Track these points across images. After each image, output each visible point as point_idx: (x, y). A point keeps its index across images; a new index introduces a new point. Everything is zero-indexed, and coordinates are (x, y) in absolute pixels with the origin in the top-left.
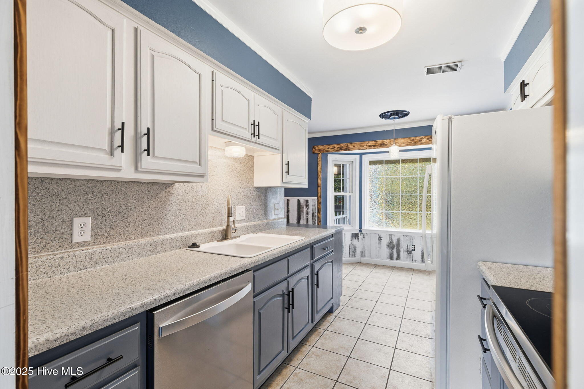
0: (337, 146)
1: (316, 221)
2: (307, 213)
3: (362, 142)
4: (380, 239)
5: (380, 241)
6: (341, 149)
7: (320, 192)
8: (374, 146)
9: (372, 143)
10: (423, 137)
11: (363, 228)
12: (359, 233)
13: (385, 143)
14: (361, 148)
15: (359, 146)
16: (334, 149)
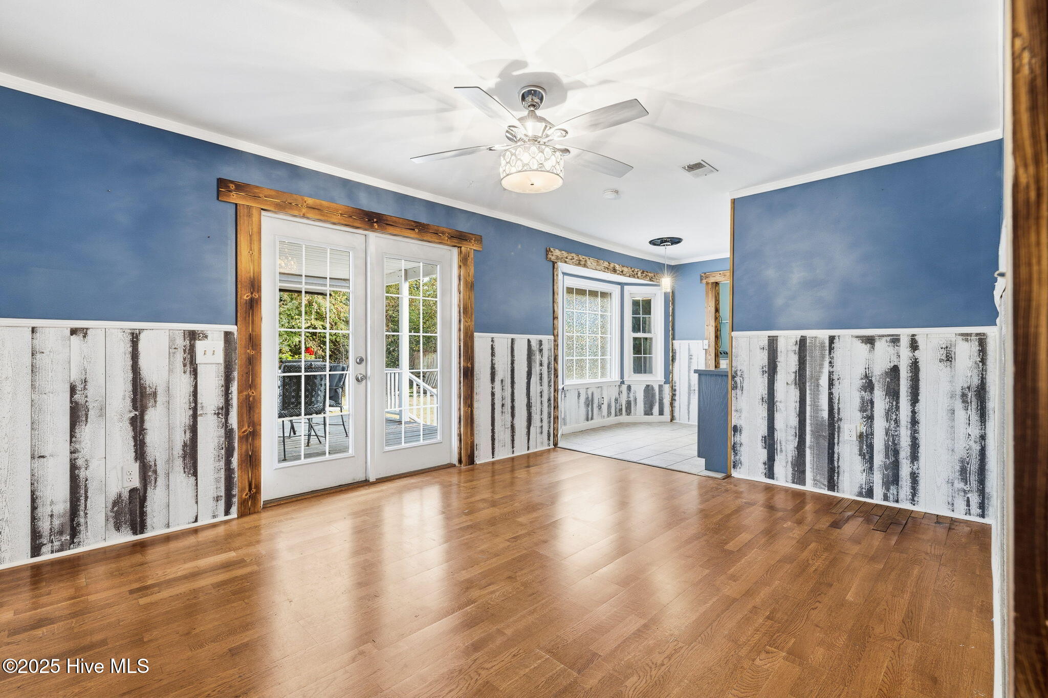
4: (579, 395)
5: (579, 398)
15: (595, 264)
16: (573, 260)
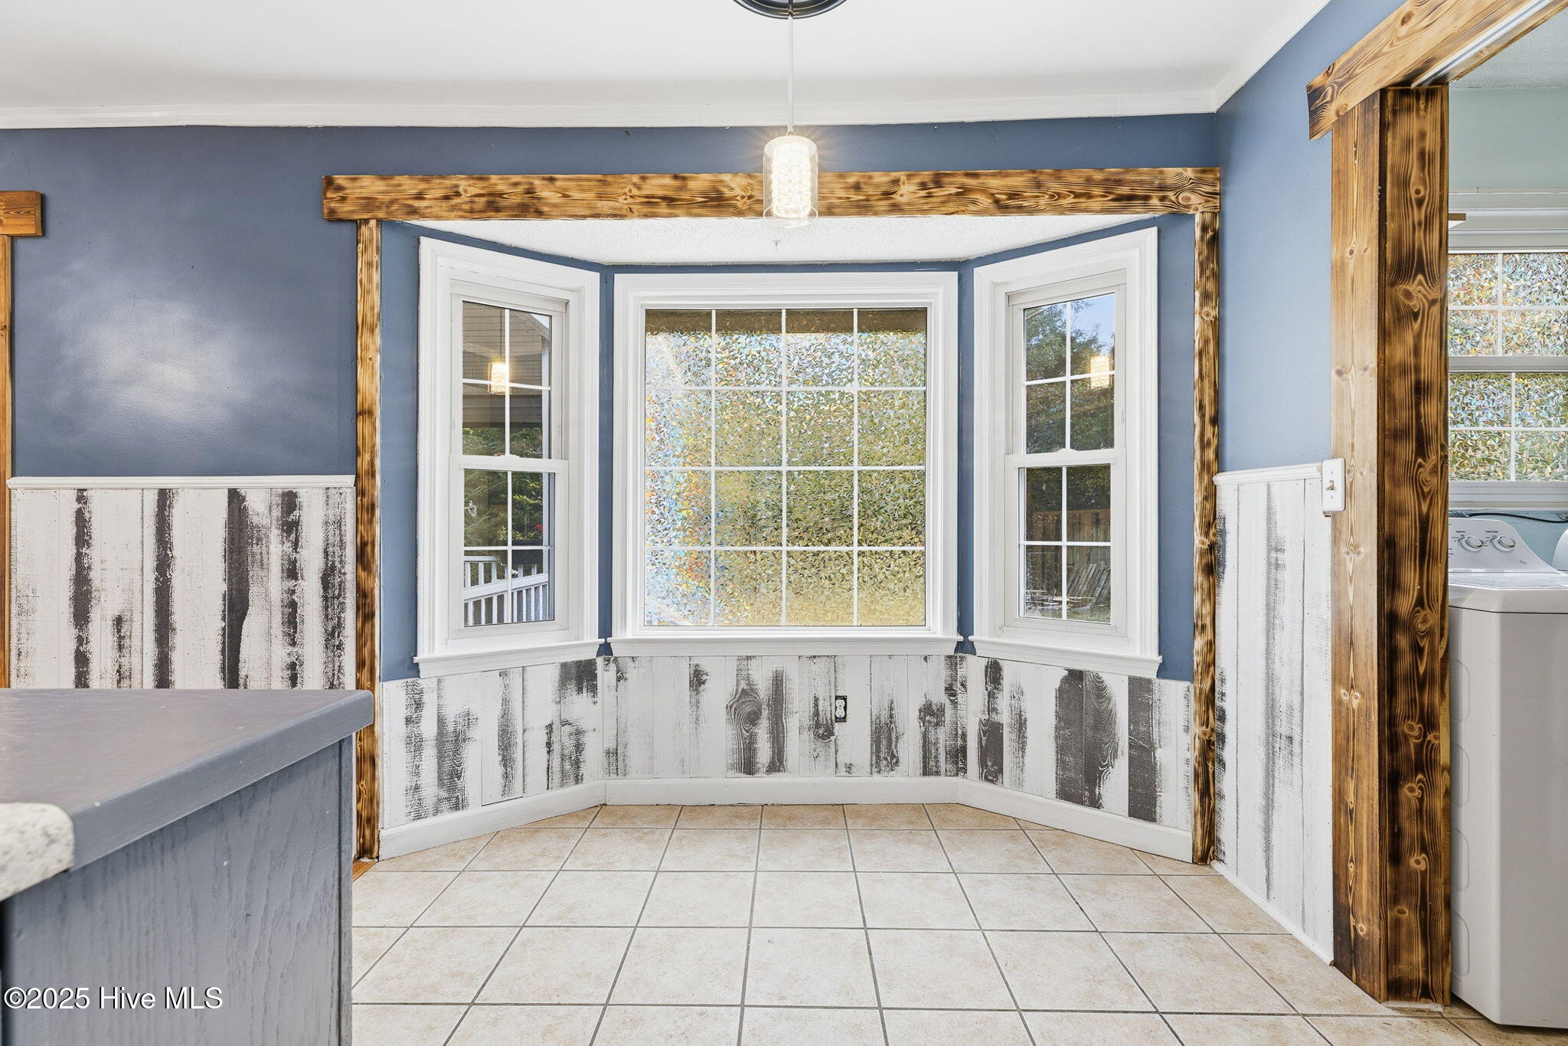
0: (469, 188)
1: (350, 617)
2: (292, 571)
3: (610, 179)
4: (697, 679)
5: (697, 690)
6: (492, 203)
7: (374, 446)
8: (670, 201)
9: (659, 184)
10: (903, 178)
11: (617, 635)
12: (600, 661)
13: (725, 190)
14: (604, 206)
15: (590, 195)
16: (456, 201)
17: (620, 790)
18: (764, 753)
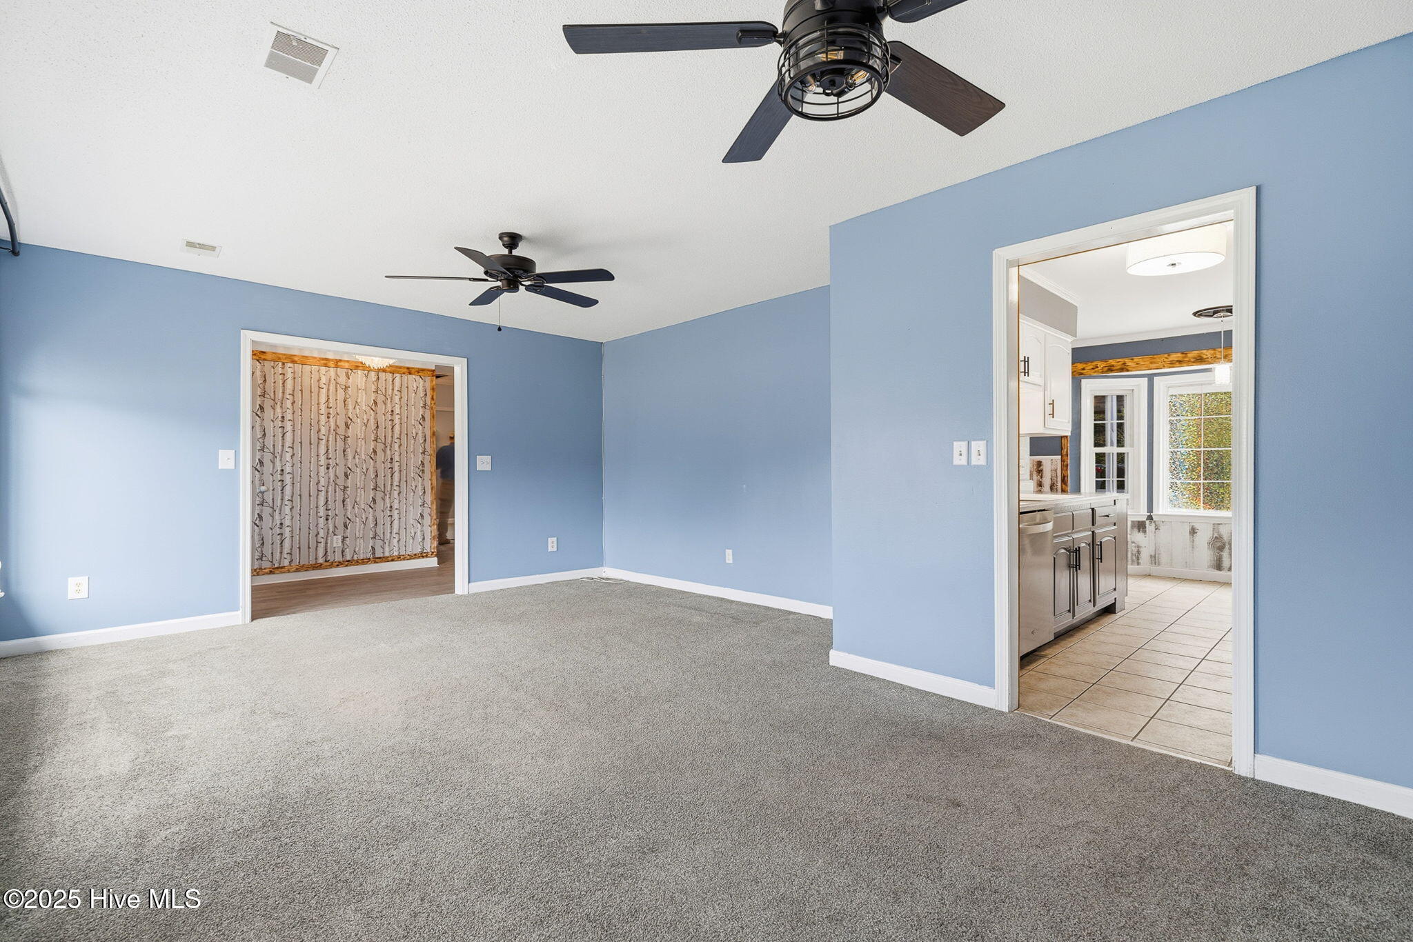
0: (1101, 365)
3: (1155, 356)
4: (1193, 531)
6: (1110, 369)
7: (1068, 447)
8: (1180, 362)
9: (1174, 357)
11: (1155, 512)
12: (1147, 522)
13: (1203, 355)
14: (1154, 366)
16: (1097, 369)
17: (1154, 569)
18: (1226, 564)
